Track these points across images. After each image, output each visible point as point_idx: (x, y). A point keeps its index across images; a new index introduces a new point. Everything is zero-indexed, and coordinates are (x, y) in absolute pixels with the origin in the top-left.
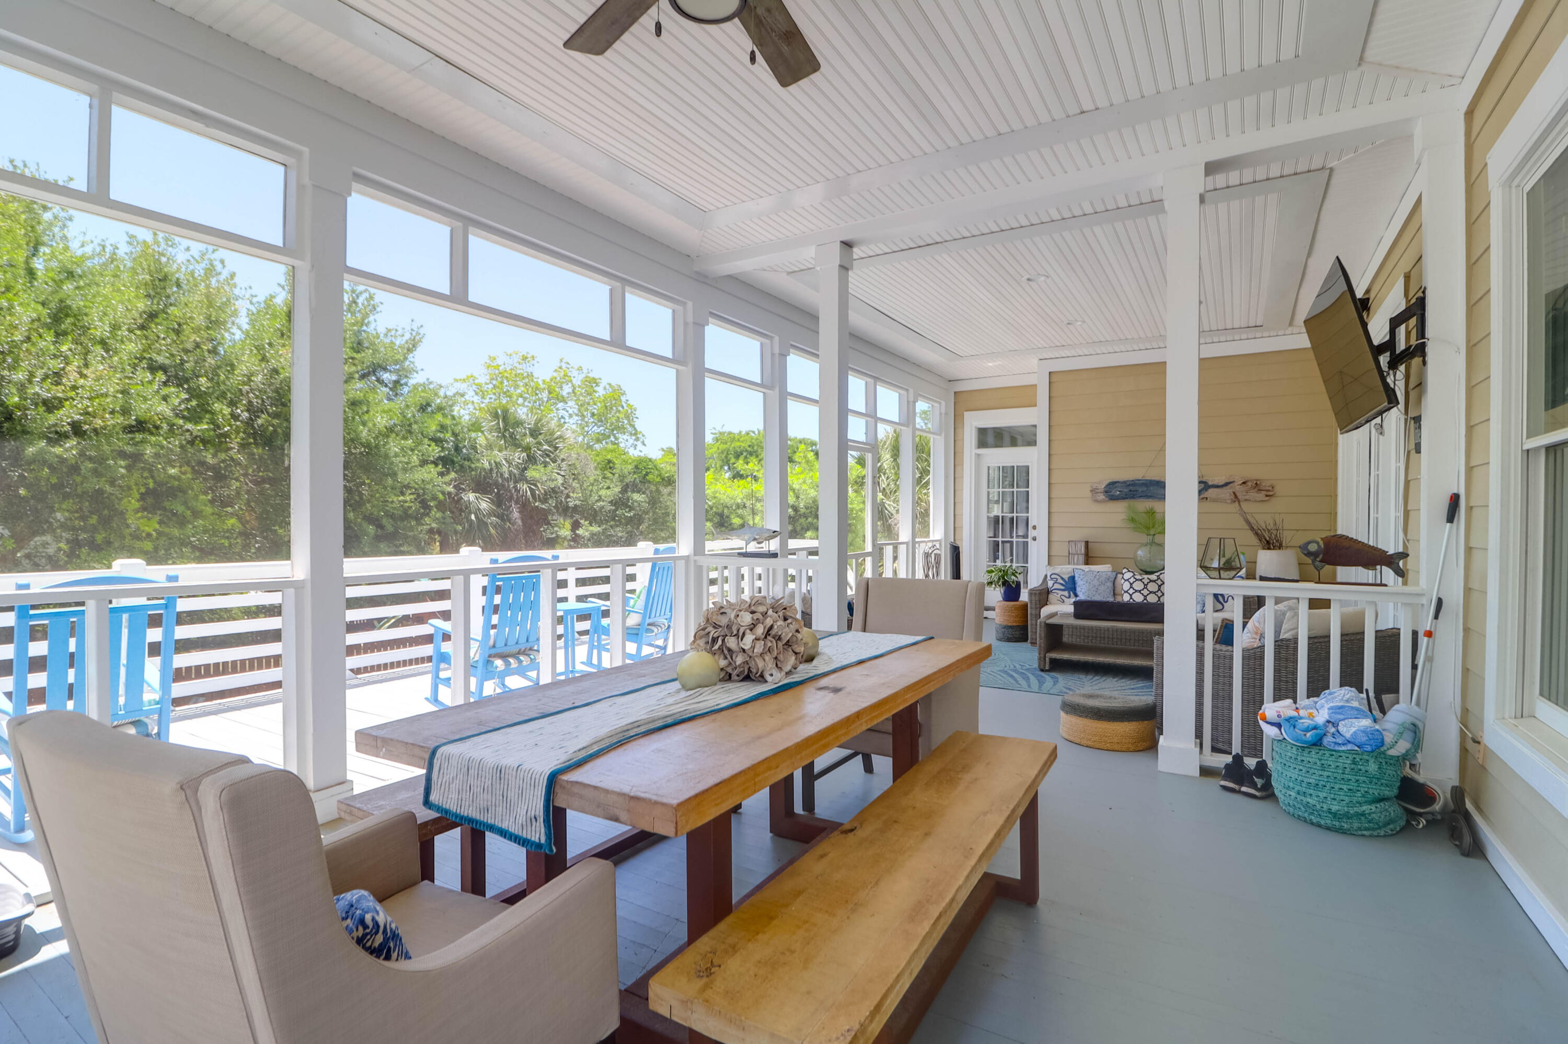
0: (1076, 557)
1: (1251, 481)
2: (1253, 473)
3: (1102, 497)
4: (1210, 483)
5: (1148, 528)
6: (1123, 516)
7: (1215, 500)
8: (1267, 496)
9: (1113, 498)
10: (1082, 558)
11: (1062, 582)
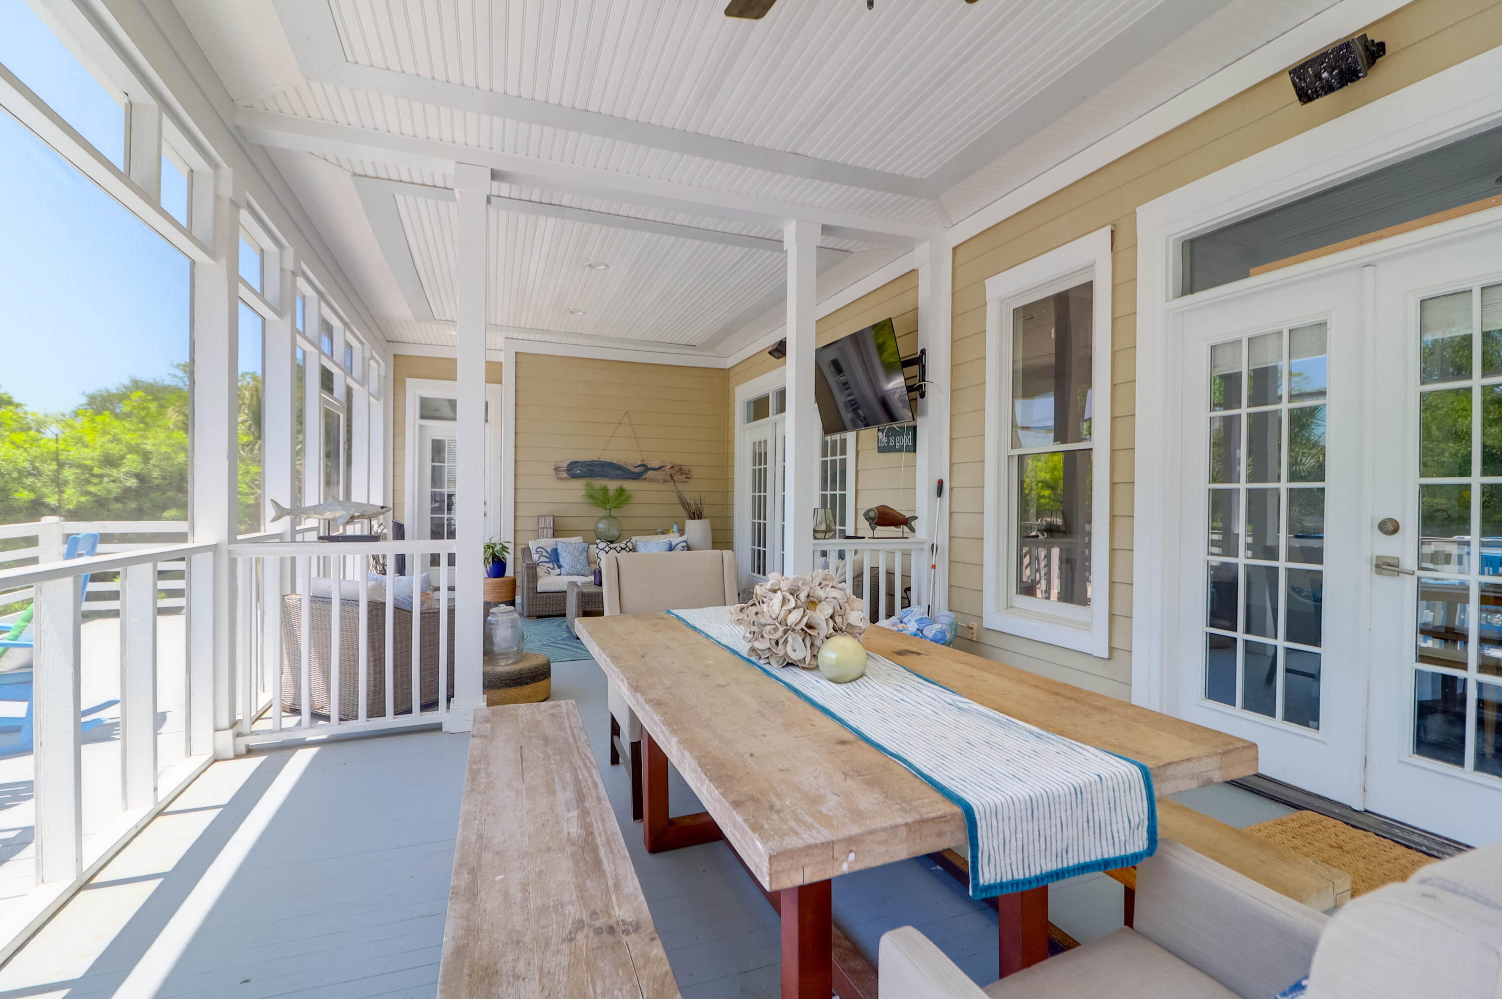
0: (545, 531)
1: (677, 466)
2: (679, 460)
3: (565, 475)
4: (649, 466)
5: (605, 503)
6: (583, 493)
7: (652, 480)
8: (687, 478)
9: (574, 476)
10: (550, 532)
11: (546, 555)
